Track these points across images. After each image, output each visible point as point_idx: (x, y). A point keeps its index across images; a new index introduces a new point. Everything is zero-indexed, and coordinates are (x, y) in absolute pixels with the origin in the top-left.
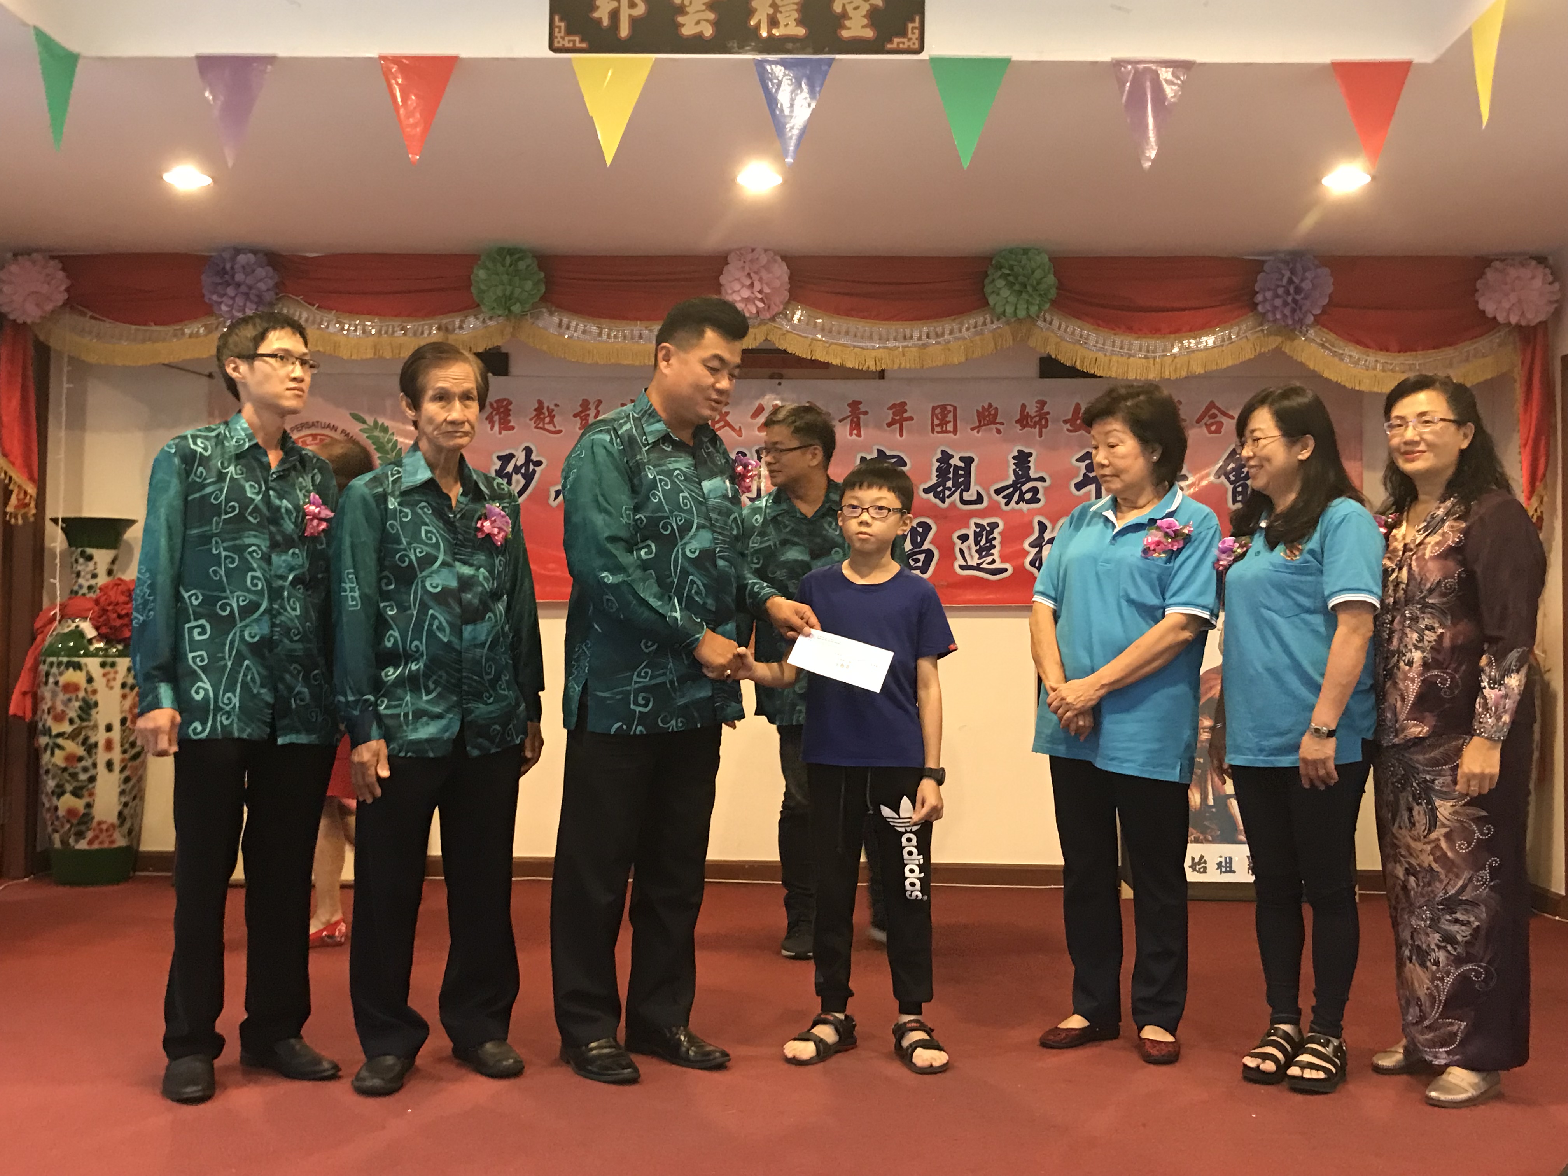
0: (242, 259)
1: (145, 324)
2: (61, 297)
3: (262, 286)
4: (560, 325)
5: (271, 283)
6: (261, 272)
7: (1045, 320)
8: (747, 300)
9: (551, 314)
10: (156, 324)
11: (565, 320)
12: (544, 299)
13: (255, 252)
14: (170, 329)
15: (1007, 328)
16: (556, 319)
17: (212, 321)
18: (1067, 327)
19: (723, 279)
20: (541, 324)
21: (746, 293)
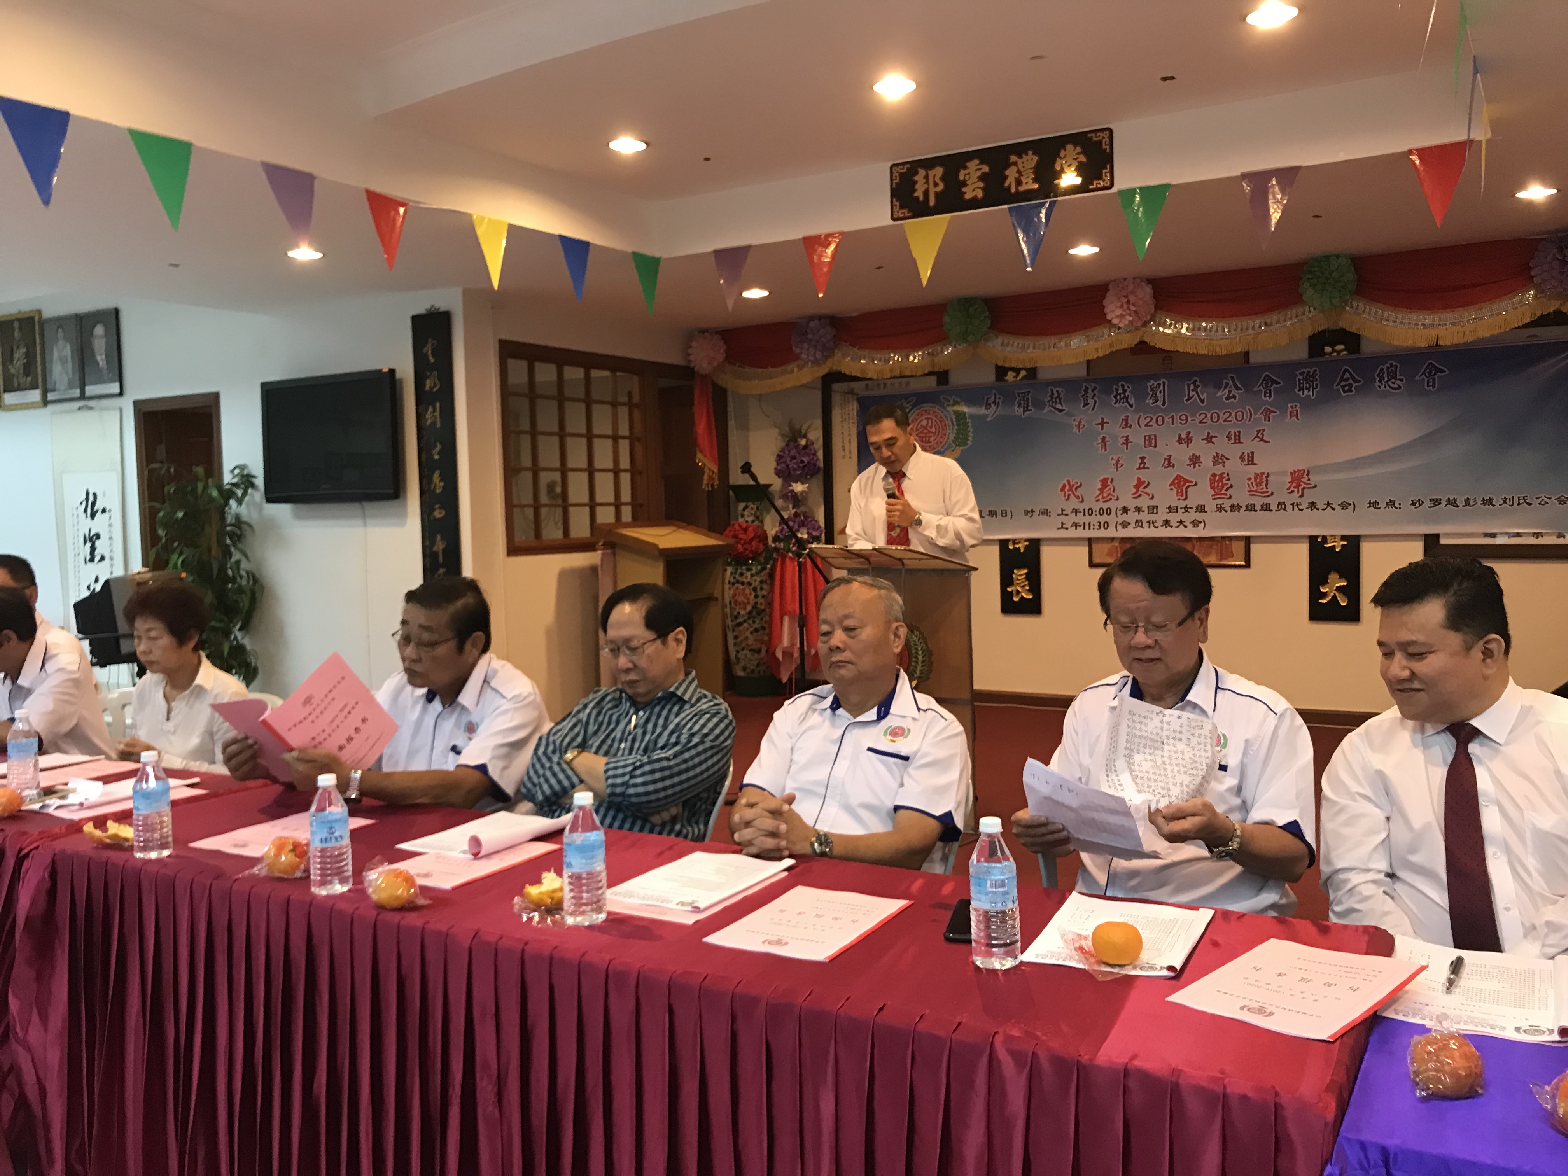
0: (812, 324)
1: (766, 367)
2: (721, 357)
3: (824, 340)
4: (1002, 344)
5: (829, 337)
6: (822, 331)
7: (1352, 307)
8: (1122, 316)
9: (997, 337)
10: (772, 367)
11: (1006, 341)
12: (991, 327)
13: (820, 318)
14: (780, 369)
15: (1321, 315)
16: (1000, 340)
17: (800, 362)
18: (1370, 309)
19: (1105, 302)
20: (990, 344)
21: (1119, 312)
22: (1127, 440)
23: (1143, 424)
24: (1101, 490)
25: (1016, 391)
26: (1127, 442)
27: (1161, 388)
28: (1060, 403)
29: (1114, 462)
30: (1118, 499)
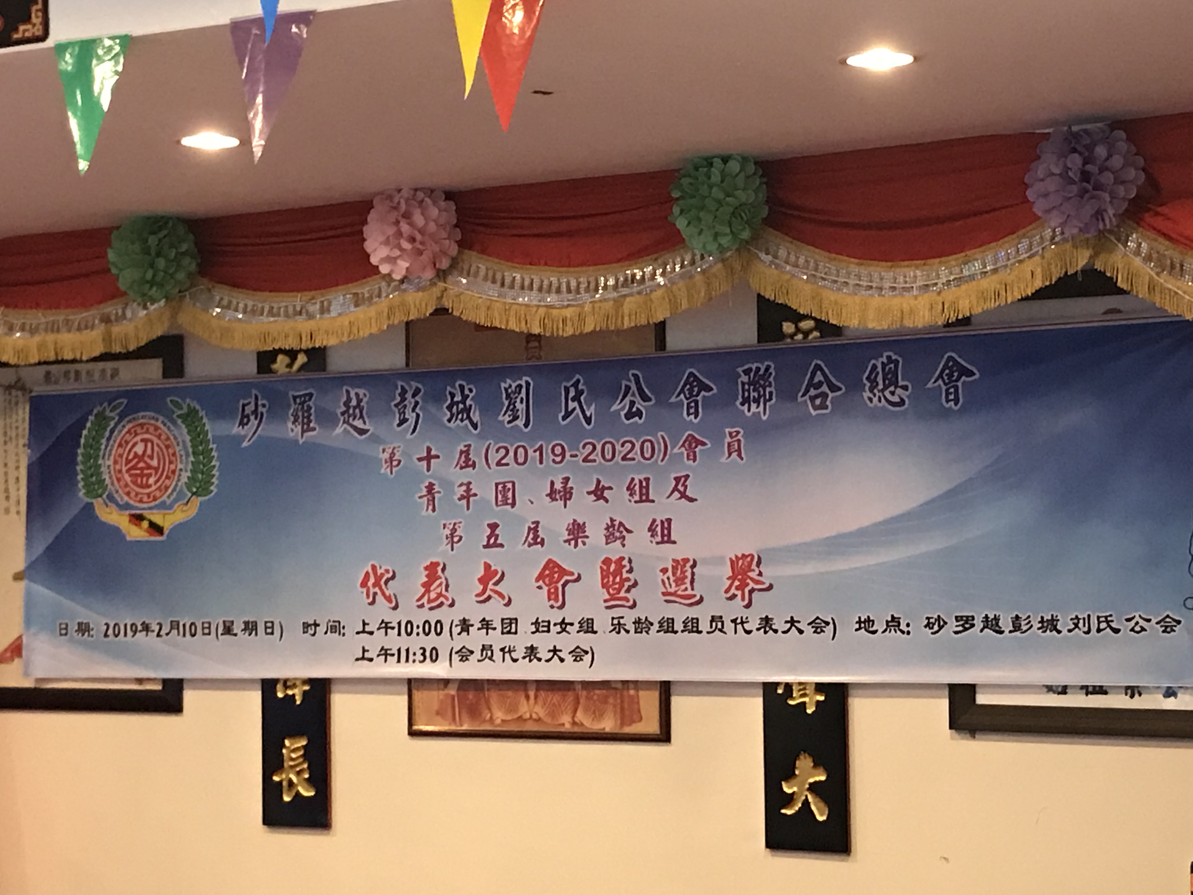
11: (226, 300)
22: (468, 490)
23: (493, 461)
24: (427, 586)
25: (291, 393)
26: (467, 496)
27: (524, 390)
28: (361, 417)
29: (447, 532)
30: (452, 605)
